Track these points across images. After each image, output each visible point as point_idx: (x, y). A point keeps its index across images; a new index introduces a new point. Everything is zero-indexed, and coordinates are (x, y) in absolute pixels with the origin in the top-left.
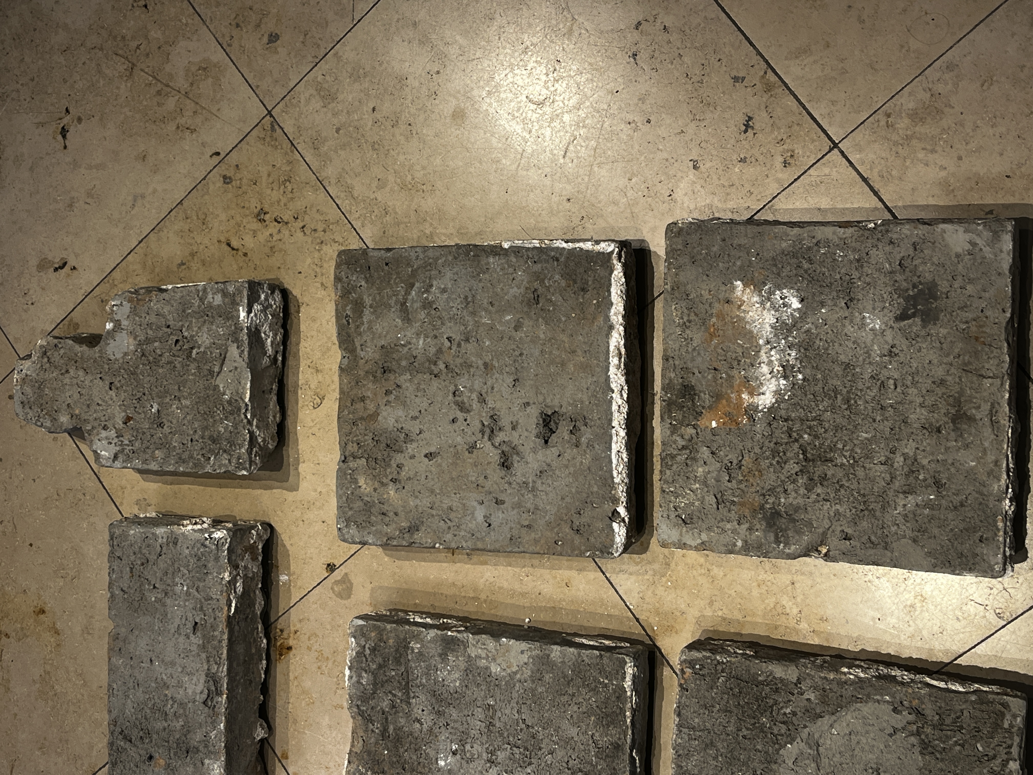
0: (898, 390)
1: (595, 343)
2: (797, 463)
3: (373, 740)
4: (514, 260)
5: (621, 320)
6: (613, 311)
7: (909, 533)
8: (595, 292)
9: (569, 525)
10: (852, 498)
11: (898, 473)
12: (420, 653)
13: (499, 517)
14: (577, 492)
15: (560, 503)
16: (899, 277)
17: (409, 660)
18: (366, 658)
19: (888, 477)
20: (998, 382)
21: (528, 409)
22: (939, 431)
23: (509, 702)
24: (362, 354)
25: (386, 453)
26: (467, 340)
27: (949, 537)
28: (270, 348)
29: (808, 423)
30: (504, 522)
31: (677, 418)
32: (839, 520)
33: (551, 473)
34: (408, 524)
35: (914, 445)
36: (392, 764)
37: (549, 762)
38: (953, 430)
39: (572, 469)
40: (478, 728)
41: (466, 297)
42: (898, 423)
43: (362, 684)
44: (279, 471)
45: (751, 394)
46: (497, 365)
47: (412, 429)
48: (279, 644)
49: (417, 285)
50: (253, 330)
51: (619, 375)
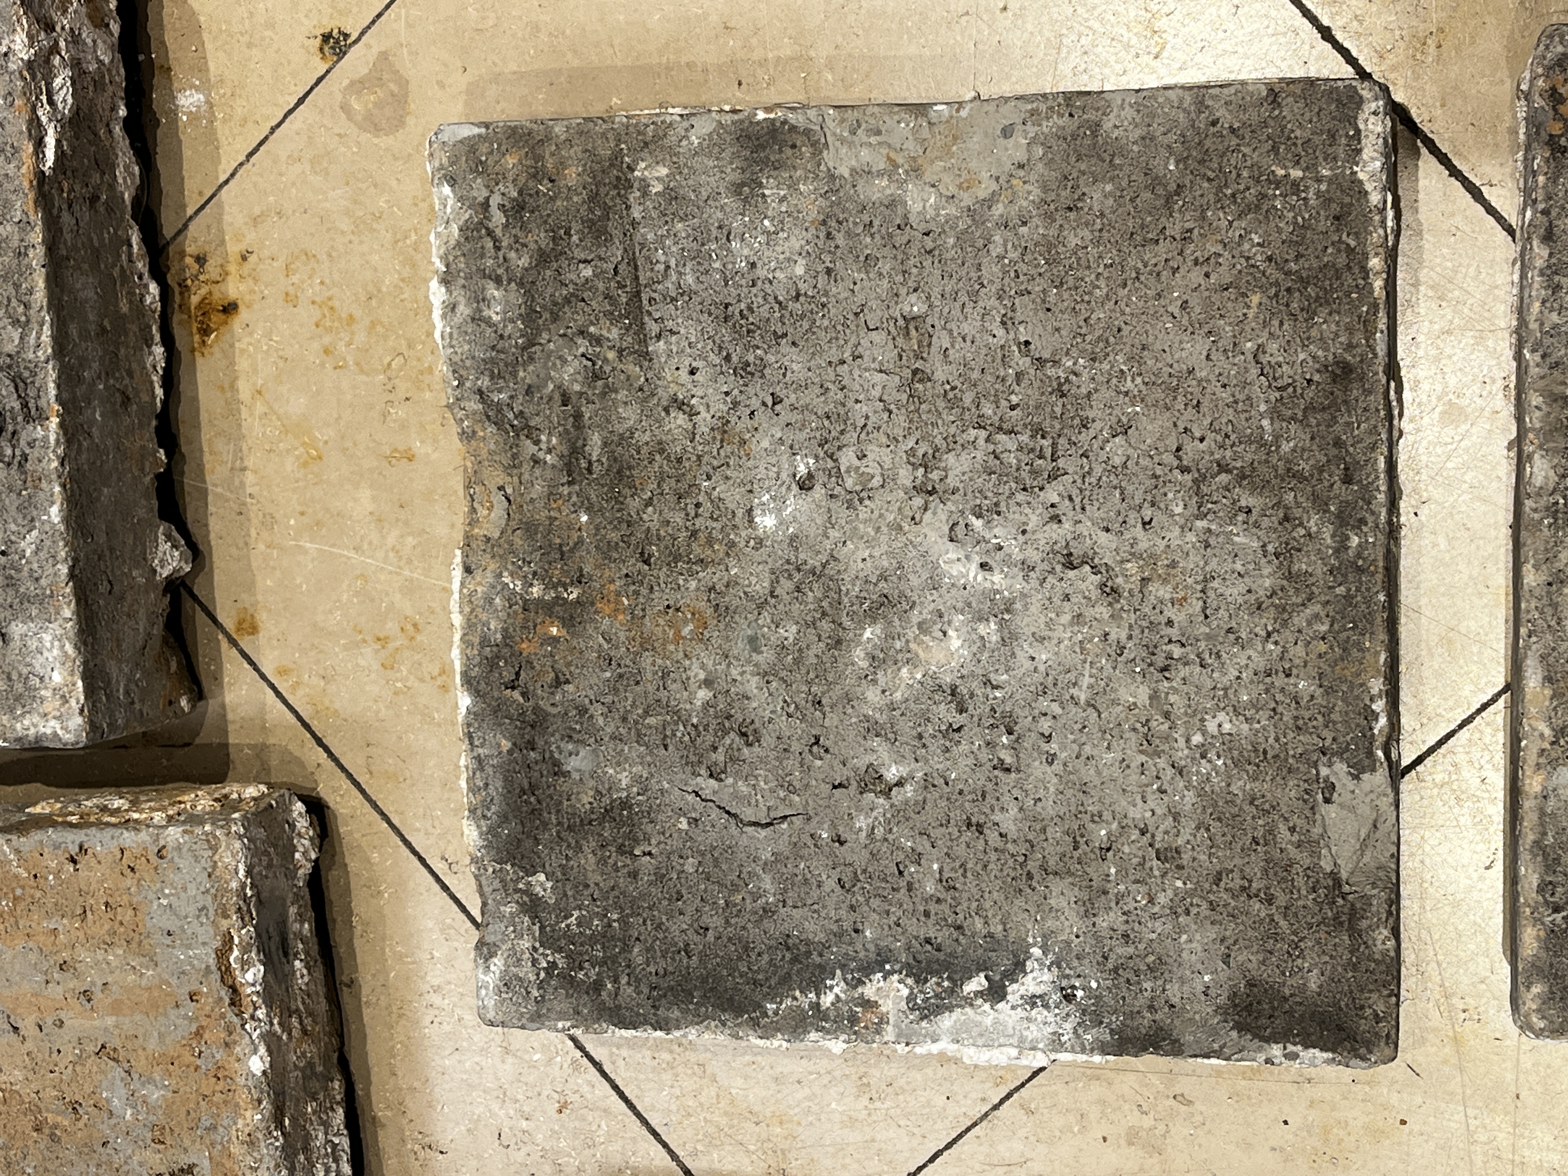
3: (538, 489)
12: (671, 195)
17: (634, 224)
18: (495, 240)
23: (974, 296)
36: (607, 551)
37: (1117, 461)
40: (876, 393)
43: (488, 322)
48: (195, 300)
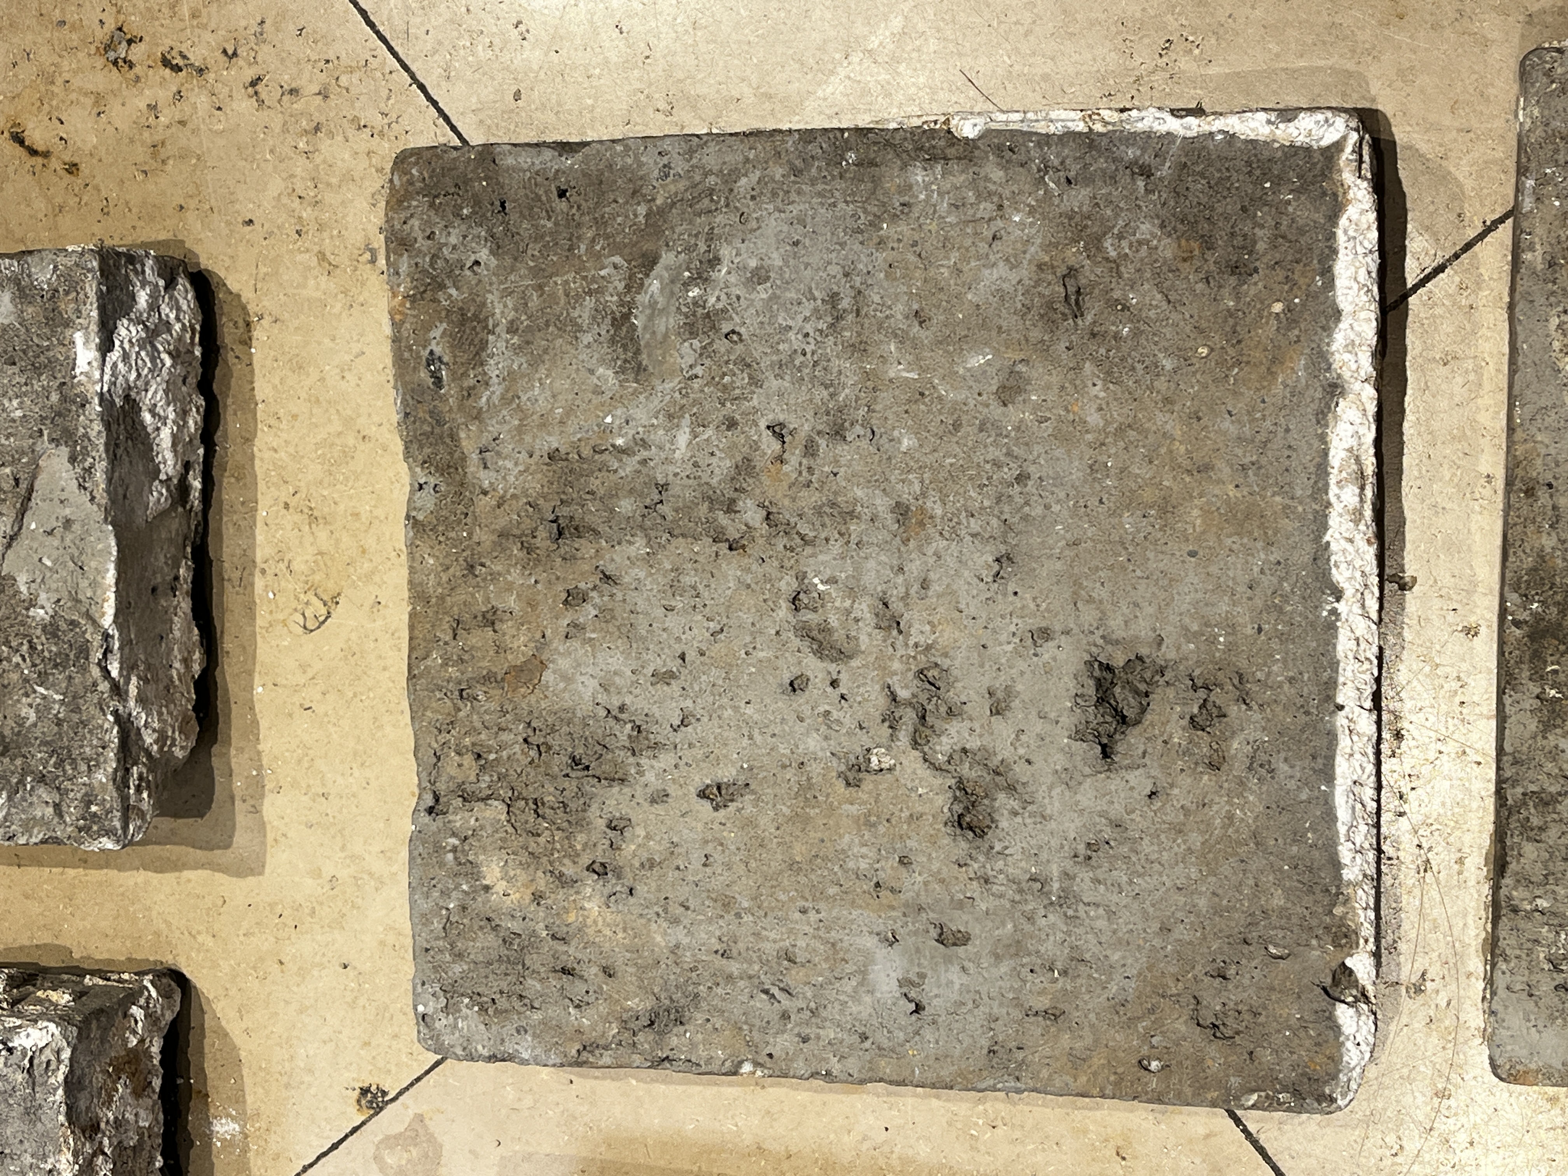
1: (1278, 442)
4: (997, 175)
5: (1367, 367)
6: (1340, 337)
8: (1280, 274)
9: (1187, 1012)
13: (950, 983)
14: (1217, 911)
15: (1157, 942)
21: (1048, 651)
24: (486, 478)
25: (571, 786)
26: (838, 433)
28: (169, 455)
30: (968, 998)
31: (1561, 678)
33: (1124, 850)
34: (649, 1003)
39: (1196, 839)
41: (833, 298)
44: (202, 816)
46: (939, 512)
47: (655, 710)
49: (667, 258)
50: (119, 402)
51: (1359, 540)
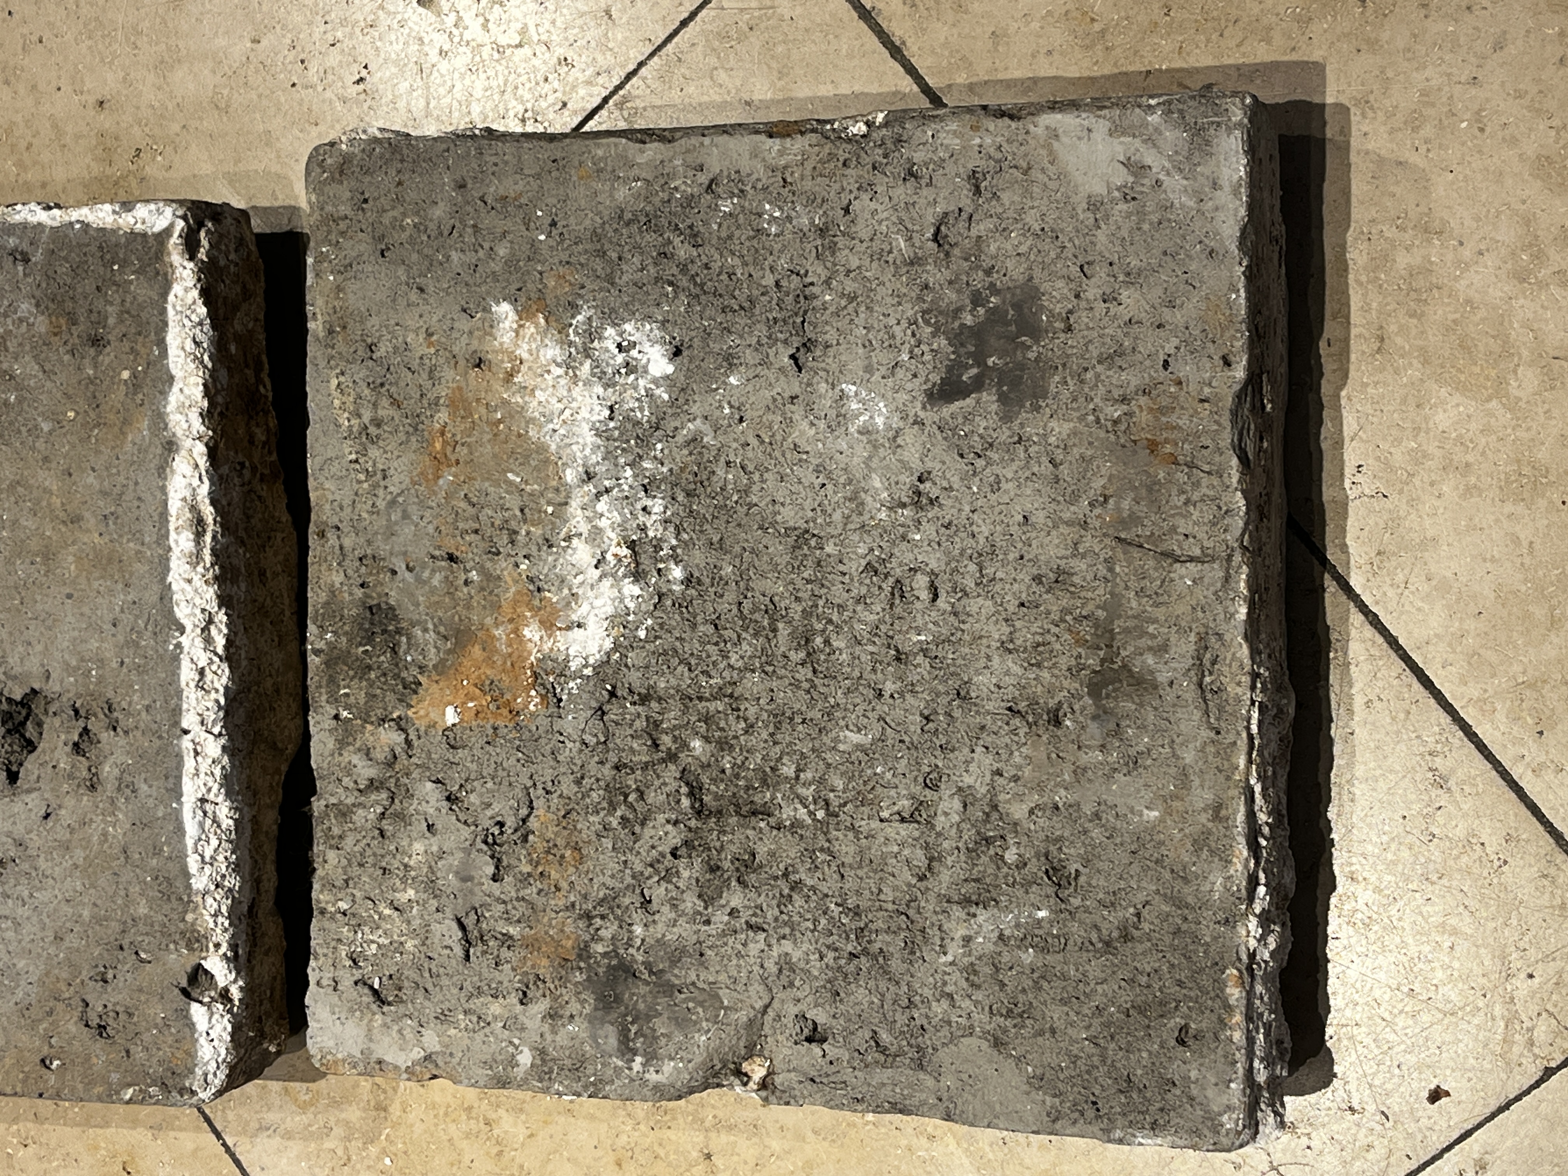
0: (941, 603)
2: (676, 823)
5: (198, 426)
6: (174, 398)
7: (980, 1018)
8: (126, 345)
9: (77, 1014)
10: (823, 921)
11: (946, 845)
14: (98, 920)
16: (934, 275)
19: (920, 858)
20: (1215, 572)
22: (1056, 721)
27: (1092, 1032)
29: (701, 705)
31: (352, 700)
32: (791, 984)
33: (25, 866)
35: (988, 761)
38: (1094, 718)
39: (79, 855)
42: (943, 700)
45: (548, 626)
51: (198, 581)
